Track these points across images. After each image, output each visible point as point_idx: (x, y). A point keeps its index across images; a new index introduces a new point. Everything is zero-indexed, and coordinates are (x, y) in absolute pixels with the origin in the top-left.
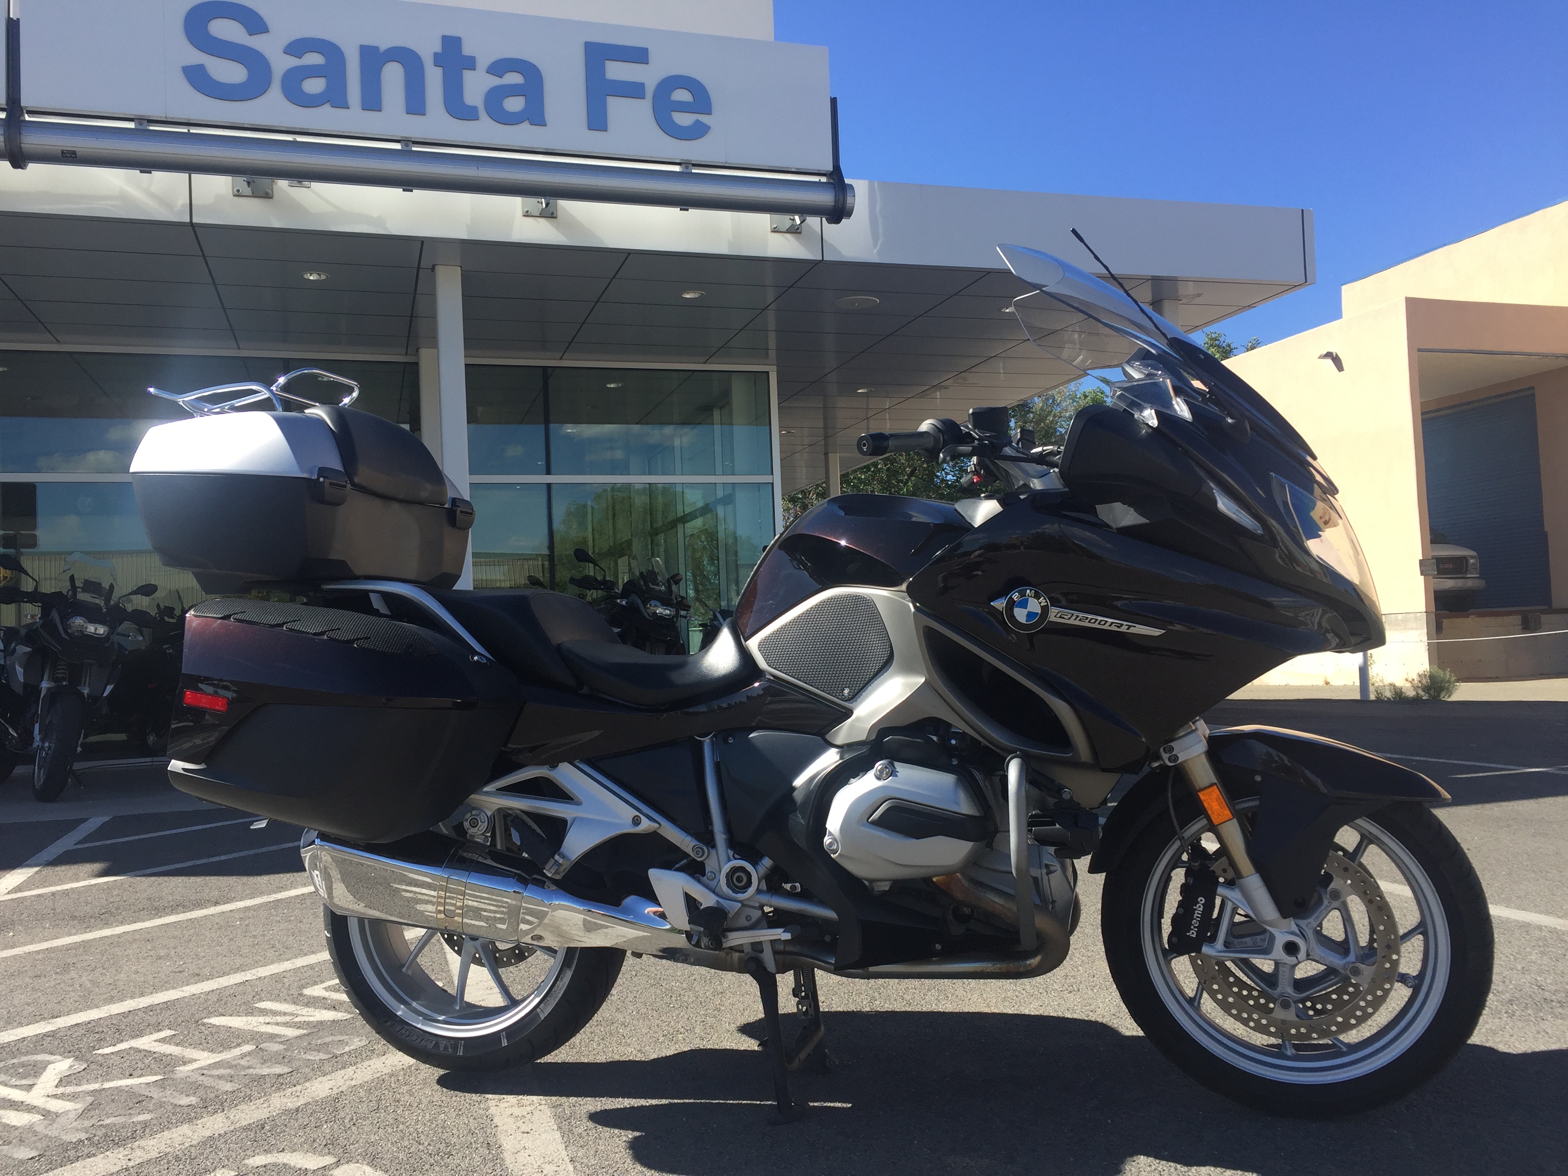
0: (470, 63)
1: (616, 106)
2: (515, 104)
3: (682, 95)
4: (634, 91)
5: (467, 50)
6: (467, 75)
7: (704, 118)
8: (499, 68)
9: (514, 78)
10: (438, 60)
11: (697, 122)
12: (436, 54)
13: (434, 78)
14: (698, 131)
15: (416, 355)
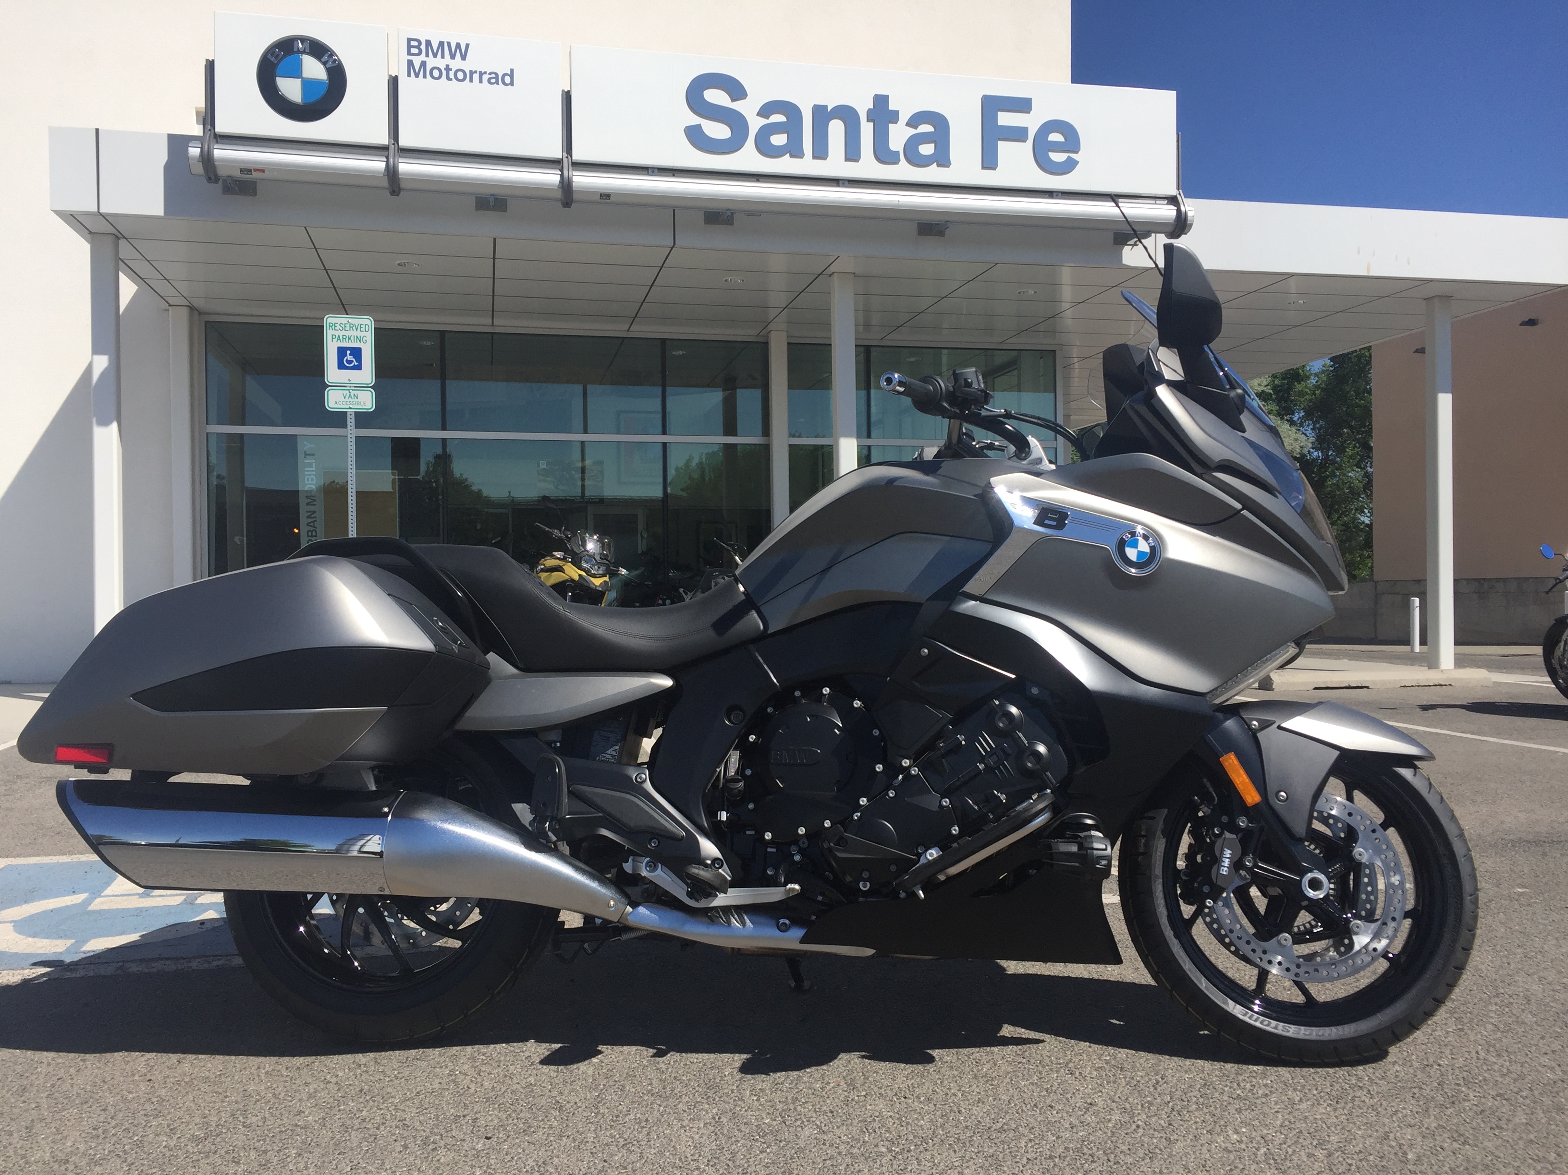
0: (894, 117)
1: (1004, 148)
2: (926, 150)
3: (1055, 137)
4: (1018, 134)
5: (893, 106)
6: (892, 127)
7: (1073, 156)
8: (916, 120)
9: (928, 128)
10: (870, 115)
11: (1068, 159)
12: (869, 111)
13: (867, 130)
14: (1068, 167)
15: (767, 336)
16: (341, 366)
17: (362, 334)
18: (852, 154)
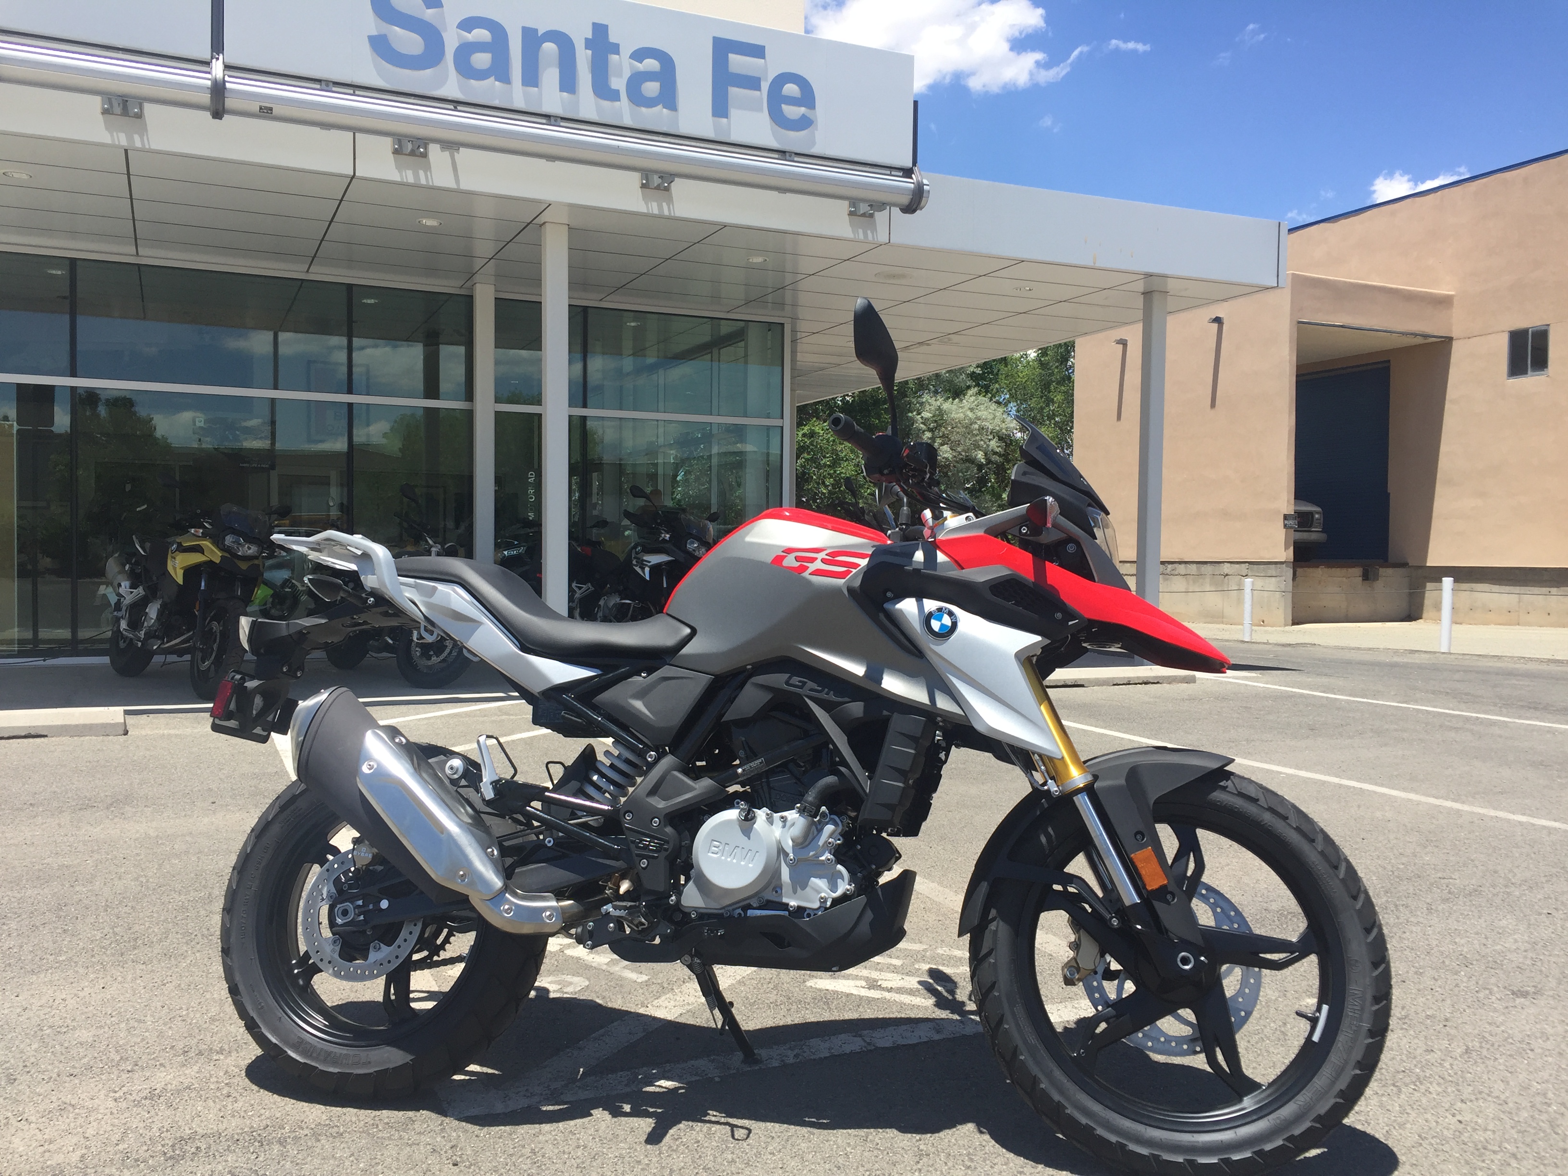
0: (615, 49)
1: (736, 96)
2: (651, 89)
3: (791, 89)
4: (752, 83)
5: (613, 38)
6: (613, 60)
7: (809, 113)
8: (639, 55)
9: (652, 65)
10: (589, 45)
11: (804, 115)
12: (586, 39)
13: (584, 60)
14: (805, 123)
15: (472, 288)
18: (567, 84)
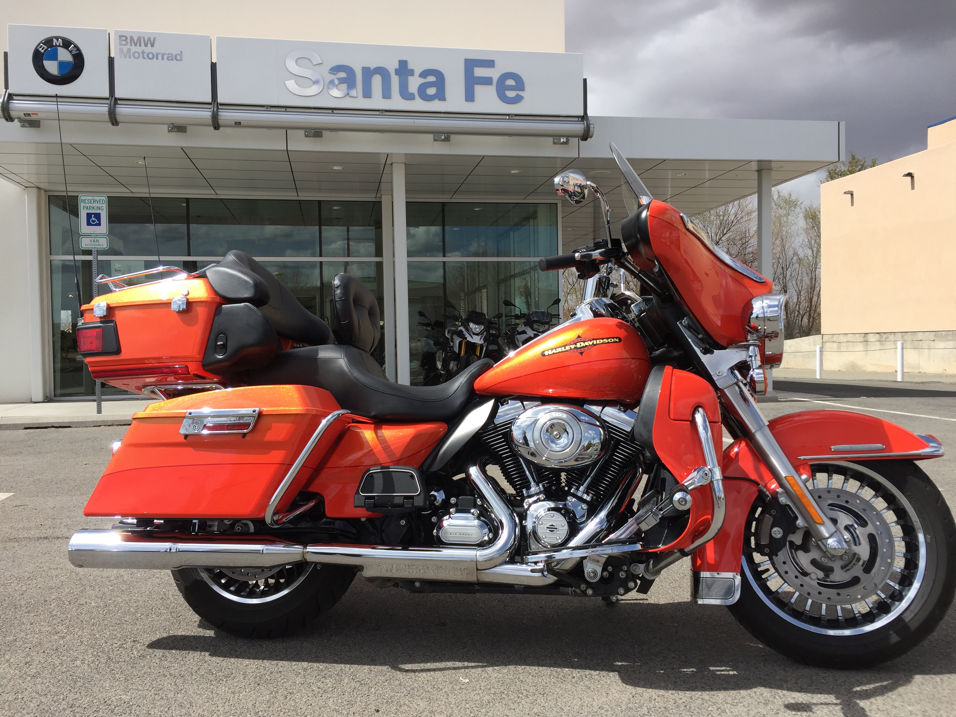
0: (411, 73)
1: (479, 89)
2: (431, 91)
3: (511, 82)
4: (487, 81)
5: (410, 66)
6: (410, 78)
7: (521, 93)
8: (424, 74)
9: (432, 79)
10: (397, 72)
11: (518, 95)
12: (396, 69)
13: (395, 81)
14: (518, 99)
15: (381, 198)
16: (89, 224)
17: (101, 205)
18: (387, 94)
